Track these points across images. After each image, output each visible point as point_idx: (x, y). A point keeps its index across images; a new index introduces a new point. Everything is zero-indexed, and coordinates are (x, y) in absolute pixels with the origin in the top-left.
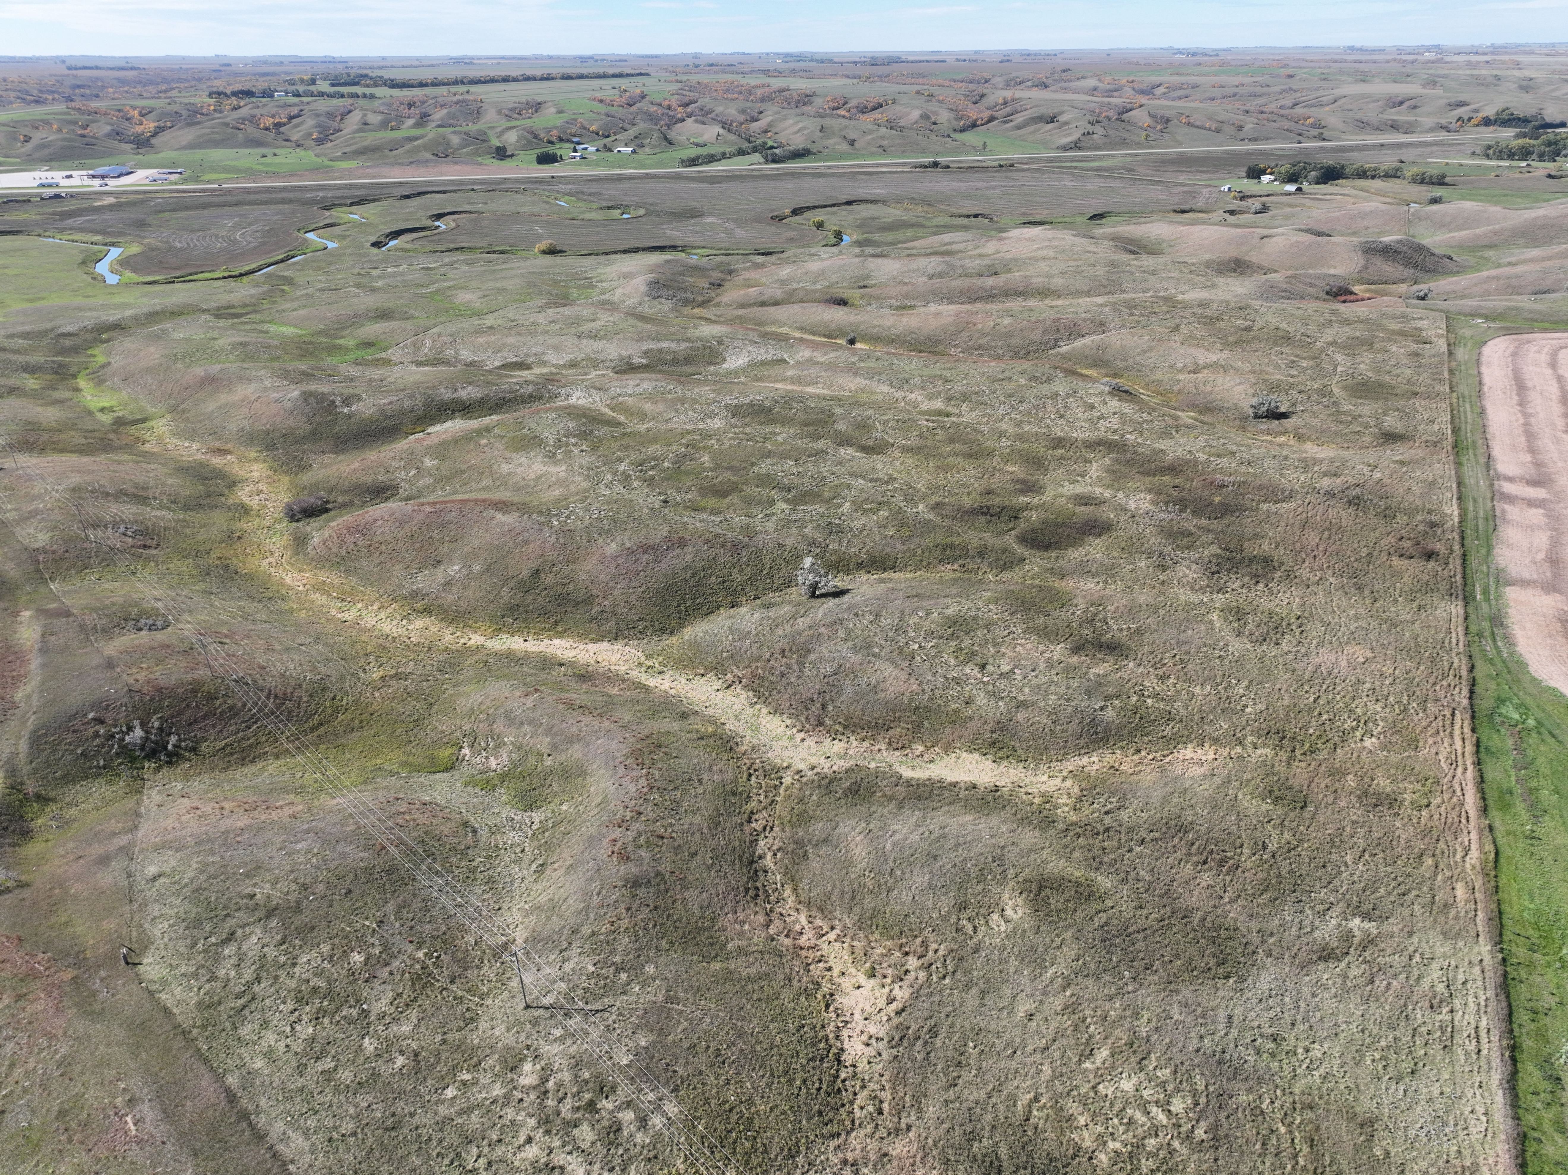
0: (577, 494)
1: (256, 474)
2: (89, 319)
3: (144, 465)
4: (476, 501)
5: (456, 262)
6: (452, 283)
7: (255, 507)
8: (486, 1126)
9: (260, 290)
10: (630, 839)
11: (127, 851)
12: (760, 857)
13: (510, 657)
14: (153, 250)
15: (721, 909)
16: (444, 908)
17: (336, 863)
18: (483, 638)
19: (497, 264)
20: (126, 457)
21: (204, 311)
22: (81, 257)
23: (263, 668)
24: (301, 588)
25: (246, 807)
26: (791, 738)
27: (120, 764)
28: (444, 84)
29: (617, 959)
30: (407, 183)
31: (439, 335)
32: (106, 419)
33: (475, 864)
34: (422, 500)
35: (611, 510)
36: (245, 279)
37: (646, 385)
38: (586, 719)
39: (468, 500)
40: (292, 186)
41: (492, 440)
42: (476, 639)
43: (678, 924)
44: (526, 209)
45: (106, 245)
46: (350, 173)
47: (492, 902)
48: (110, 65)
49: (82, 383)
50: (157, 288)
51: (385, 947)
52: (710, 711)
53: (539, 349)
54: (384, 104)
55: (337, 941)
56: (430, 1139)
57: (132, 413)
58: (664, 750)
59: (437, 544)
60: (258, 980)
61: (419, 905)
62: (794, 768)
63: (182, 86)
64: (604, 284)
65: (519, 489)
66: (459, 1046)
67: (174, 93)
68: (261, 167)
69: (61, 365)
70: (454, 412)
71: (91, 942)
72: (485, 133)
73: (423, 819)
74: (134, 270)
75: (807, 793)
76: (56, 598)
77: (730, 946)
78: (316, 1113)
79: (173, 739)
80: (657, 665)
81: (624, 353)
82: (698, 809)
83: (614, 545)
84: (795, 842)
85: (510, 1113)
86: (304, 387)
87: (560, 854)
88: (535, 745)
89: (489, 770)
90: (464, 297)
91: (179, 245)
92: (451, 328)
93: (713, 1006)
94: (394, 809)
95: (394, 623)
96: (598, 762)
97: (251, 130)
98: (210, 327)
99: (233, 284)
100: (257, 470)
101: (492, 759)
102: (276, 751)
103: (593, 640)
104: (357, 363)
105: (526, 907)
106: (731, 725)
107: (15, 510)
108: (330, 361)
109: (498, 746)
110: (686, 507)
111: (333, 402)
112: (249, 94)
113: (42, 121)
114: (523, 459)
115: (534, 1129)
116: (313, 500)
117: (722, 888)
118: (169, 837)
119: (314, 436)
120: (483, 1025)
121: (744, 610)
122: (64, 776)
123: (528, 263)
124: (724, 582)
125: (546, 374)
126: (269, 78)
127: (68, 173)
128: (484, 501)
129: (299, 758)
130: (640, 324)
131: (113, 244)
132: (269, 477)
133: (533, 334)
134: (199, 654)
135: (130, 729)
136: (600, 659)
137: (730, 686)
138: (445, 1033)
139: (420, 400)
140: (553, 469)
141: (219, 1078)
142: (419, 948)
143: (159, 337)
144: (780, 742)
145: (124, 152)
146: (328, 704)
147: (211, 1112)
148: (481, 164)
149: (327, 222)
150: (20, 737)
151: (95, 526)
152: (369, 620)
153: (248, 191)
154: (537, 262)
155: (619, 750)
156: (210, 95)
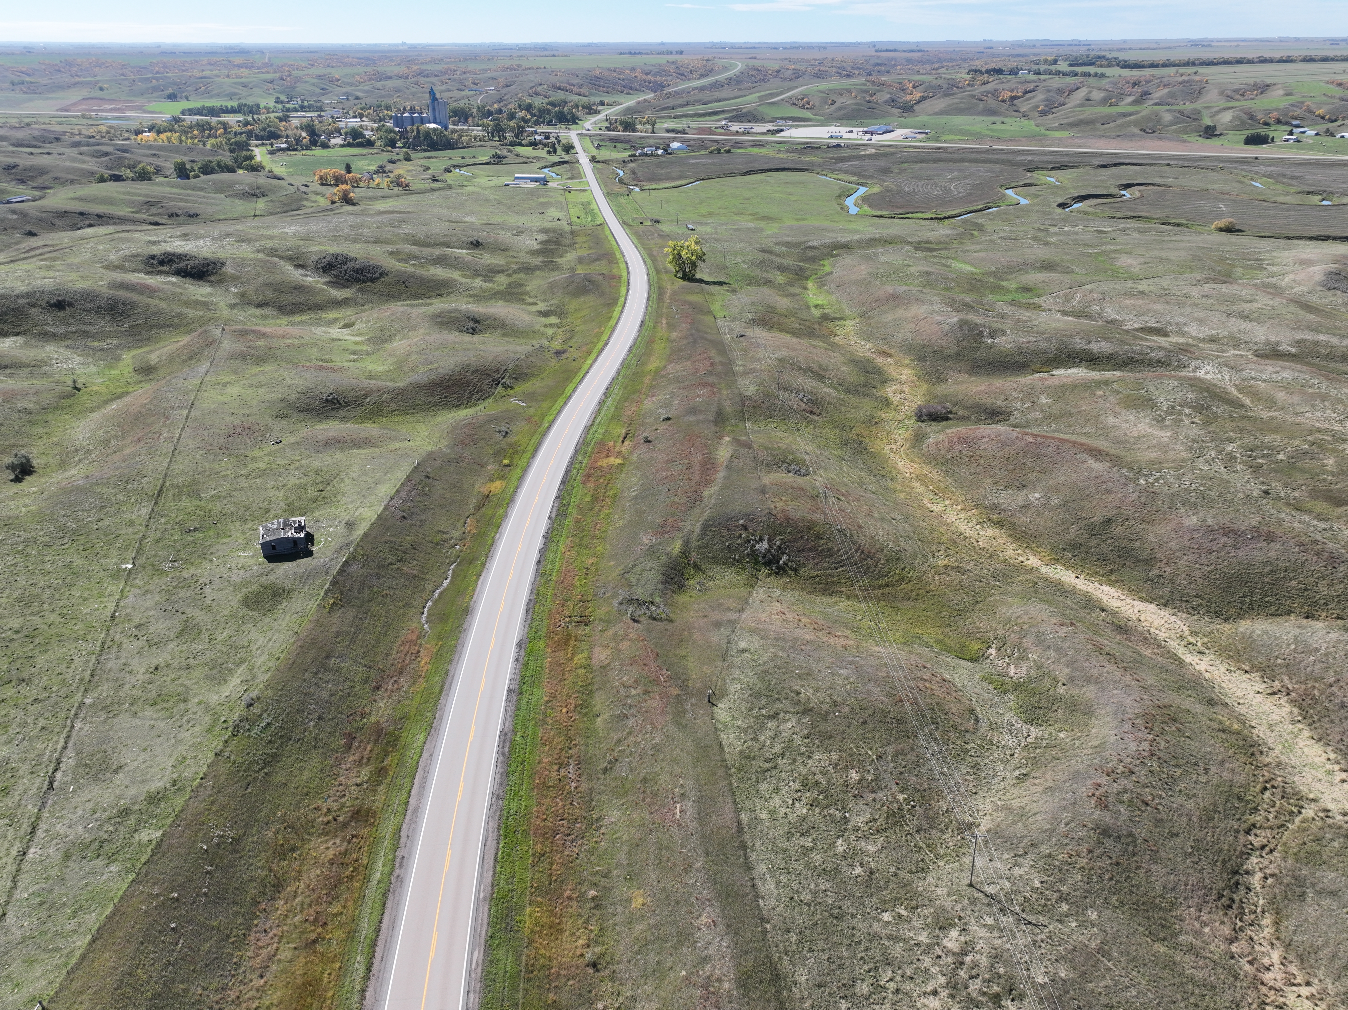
0: (1174, 461)
1: (904, 377)
2: (829, 238)
3: (830, 353)
4: (1074, 443)
5: (1129, 228)
6: (1118, 247)
7: (896, 403)
8: (905, 960)
9: (955, 232)
10: (1115, 791)
11: (732, 624)
12: (1247, 873)
13: (1058, 587)
14: (888, 191)
15: (1185, 899)
16: (931, 770)
17: (863, 696)
18: (1039, 563)
19: (1169, 235)
20: (821, 344)
21: (909, 243)
22: (839, 191)
23: (861, 527)
24: (908, 475)
25: (816, 626)
26: (1330, 773)
27: (748, 562)
28: (1174, 66)
29: (1064, 889)
30: (1108, 154)
31: (1091, 291)
32: (817, 313)
33: (969, 747)
34: (1027, 430)
35: (1204, 485)
36: (946, 222)
37: (1286, 374)
38: (1110, 667)
39: (1068, 441)
40: (1007, 150)
41: (1107, 393)
42: (1033, 561)
43: (1134, 890)
44: (1216, 187)
45: (857, 184)
46: (1060, 142)
47: (971, 785)
48: (905, 48)
49: (810, 284)
50: (882, 221)
51: (877, 778)
52: (1243, 710)
53: (1183, 320)
54: (1110, 82)
55: (844, 755)
56: (859, 943)
57: (835, 312)
58: (1178, 725)
59: (1027, 471)
60: (783, 755)
61: (913, 758)
62: (1322, 804)
63: (950, 64)
64: (1275, 268)
65: (1118, 443)
66: (905, 885)
67: (943, 70)
68: (988, 133)
69: (802, 269)
70: (1081, 362)
71: (694, 676)
72: (1200, 112)
73: (939, 692)
74: (871, 206)
75: (1328, 836)
76: (747, 434)
77: (1182, 938)
78: (789, 873)
79: (785, 558)
80: (1199, 644)
81: (1273, 339)
82: (1194, 795)
83: (1194, 519)
84: (1293, 877)
85: (927, 962)
86: (963, 316)
87: (1044, 773)
88: (1054, 670)
89: (1007, 675)
90: (1126, 261)
91: (907, 189)
92: (1104, 287)
93: (1144, 982)
94: (919, 674)
95: (970, 525)
96: (1108, 709)
97: (991, 102)
98: (909, 256)
99: (936, 224)
100: (906, 374)
101: (1012, 667)
102: (849, 593)
103: (1141, 599)
104: (1011, 303)
105: (999, 803)
106: (1261, 732)
107: (743, 366)
108: (991, 298)
109: (1021, 659)
110: (1288, 504)
111: (982, 332)
112: (999, 71)
113: (846, 90)
114: (1131, 417)
115: (941, 986)
116: (939, 408)
117: (1193, 880)
118: (760, 626)
119: (958, 357)
120: (930, 879)
121: (1319, 625)
122: (714, 557)
123: (1201, 238)
124: (1306, 589)
125: (1182, 344)
126: (1020, 58)
127: (851, 129)
128: (1082, 445)
129: (863, 605)
130: (1302, 312)
131: (863, 185)
132: (913, 382)
133: (1180, 304)
134: (821, 502)
135: (761, 540)
136: (1142, 618)
137: (1274, 693)
138: (898, 869)
139: (1054, 345)
140: (1156, 432)
141: (737, 811)
142: (902, 792)
143: (870, 258)
144: (1313, 772)
145: (893, 115)
146: (897, 571)
147: (725, 831)
148: (1185, 141)
149: (1026, 182)
150: (697, 521)
151: (786, 389)
152: (951, 517)
153: (972, 151)
154: (1210, 238)
155: (1132, 707)
156: (968, 73)
